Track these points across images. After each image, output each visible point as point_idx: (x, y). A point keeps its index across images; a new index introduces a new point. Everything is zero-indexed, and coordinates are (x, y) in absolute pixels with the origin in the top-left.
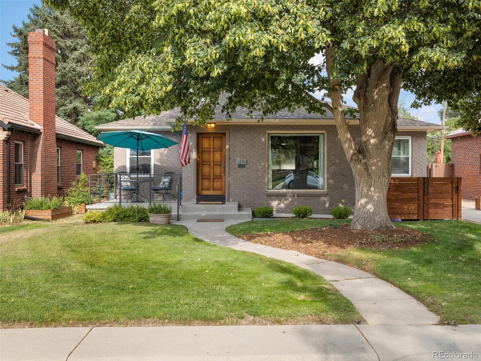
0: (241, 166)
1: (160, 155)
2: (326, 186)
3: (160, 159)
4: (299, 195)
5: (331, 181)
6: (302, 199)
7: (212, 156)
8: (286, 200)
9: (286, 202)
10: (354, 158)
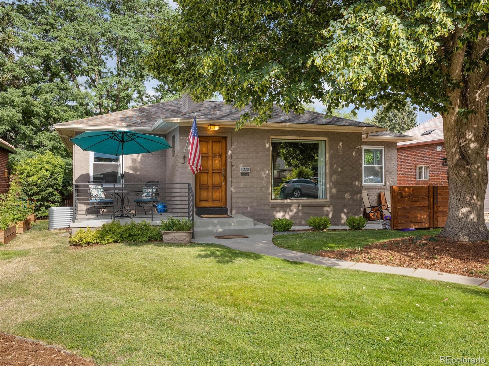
0: (244, 174)
1: (132, 162)
2: (328, 196)
3: (133, 166)
4: (304, 206)
5: (334, 191)
6: (306, 209)
7: (211, 162)
8: (291, 211)
9: (291, 213)
10: (460, 163)
